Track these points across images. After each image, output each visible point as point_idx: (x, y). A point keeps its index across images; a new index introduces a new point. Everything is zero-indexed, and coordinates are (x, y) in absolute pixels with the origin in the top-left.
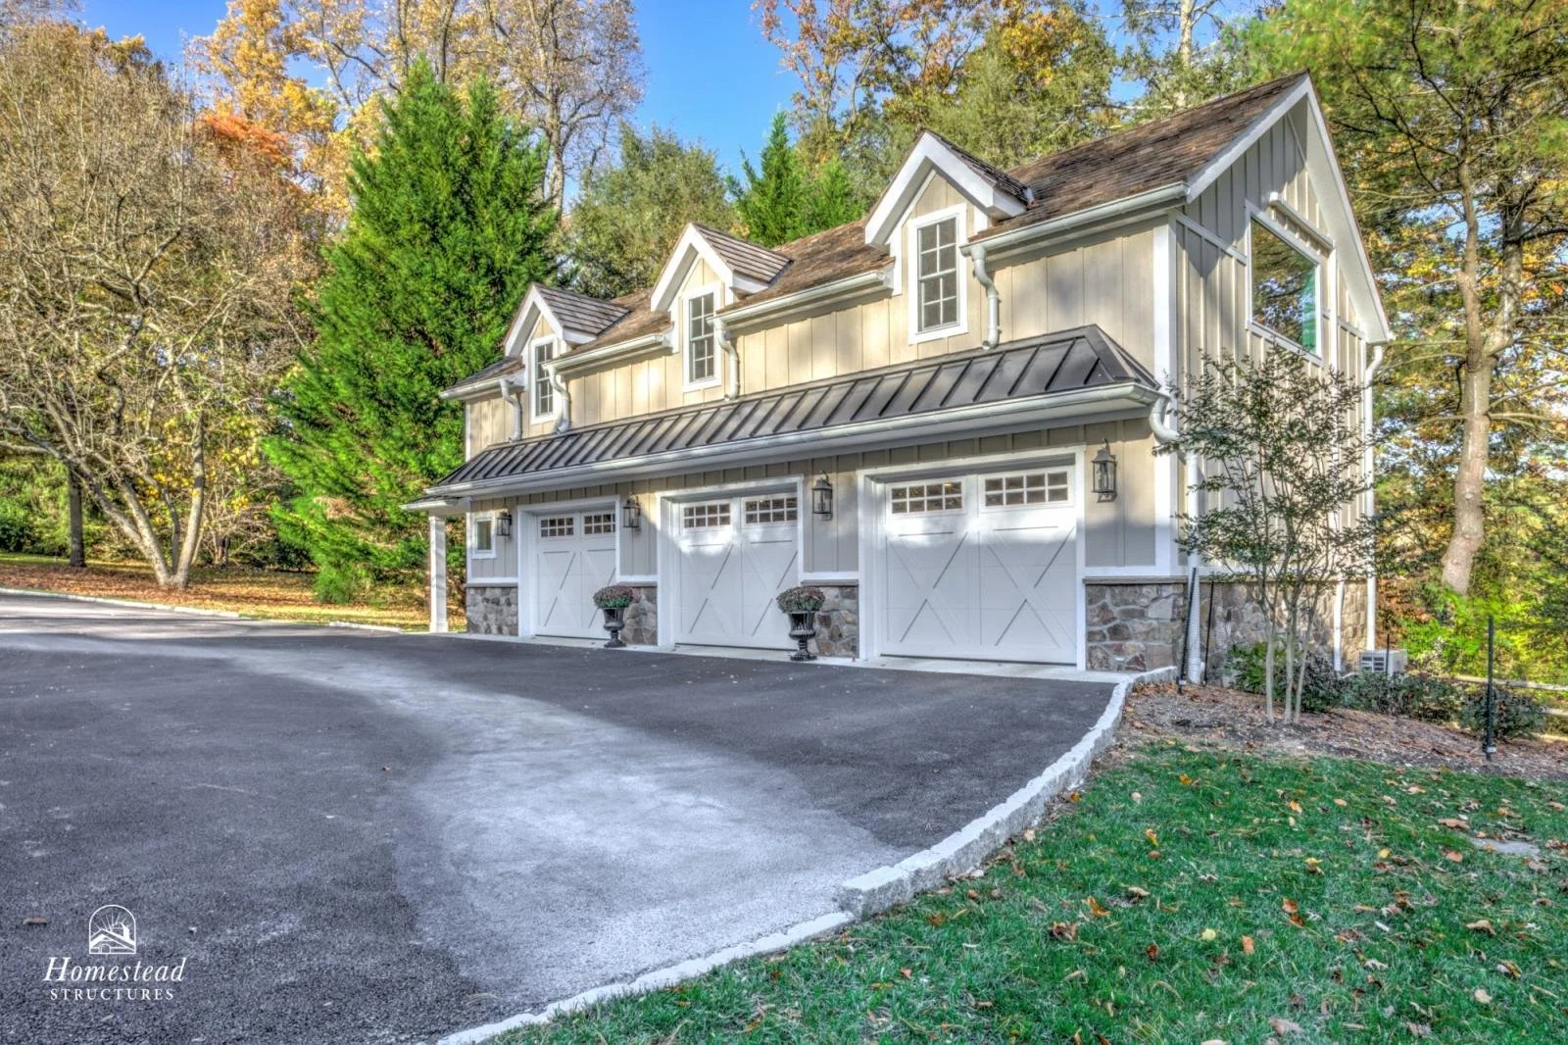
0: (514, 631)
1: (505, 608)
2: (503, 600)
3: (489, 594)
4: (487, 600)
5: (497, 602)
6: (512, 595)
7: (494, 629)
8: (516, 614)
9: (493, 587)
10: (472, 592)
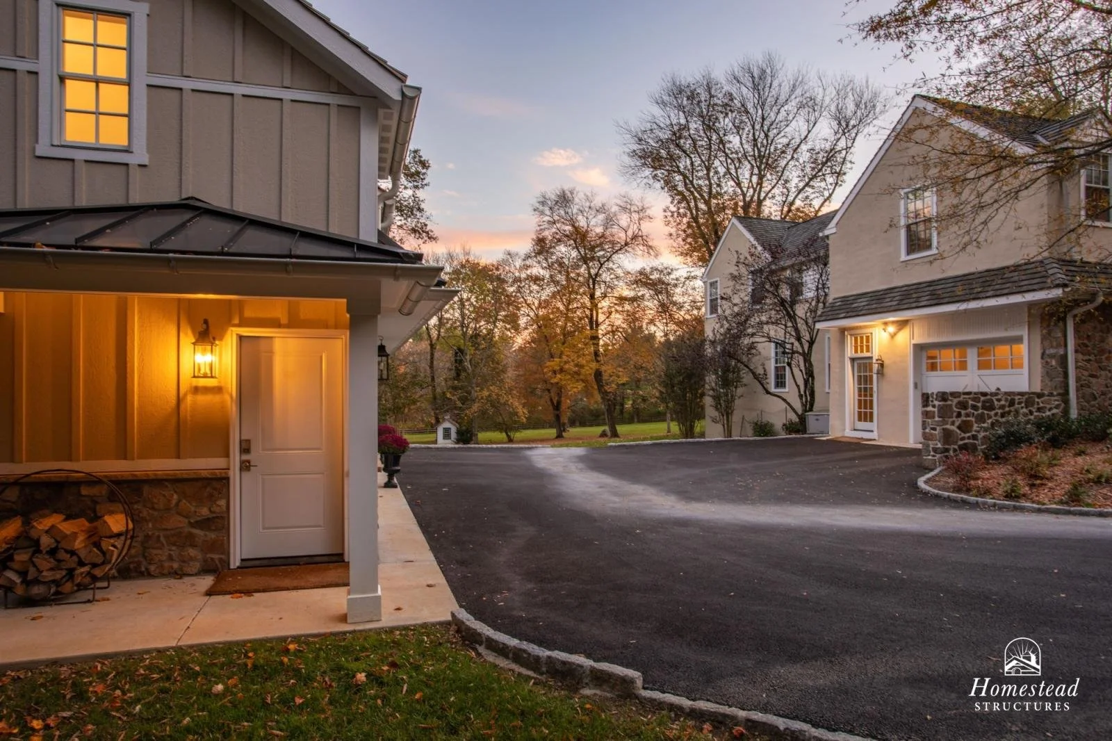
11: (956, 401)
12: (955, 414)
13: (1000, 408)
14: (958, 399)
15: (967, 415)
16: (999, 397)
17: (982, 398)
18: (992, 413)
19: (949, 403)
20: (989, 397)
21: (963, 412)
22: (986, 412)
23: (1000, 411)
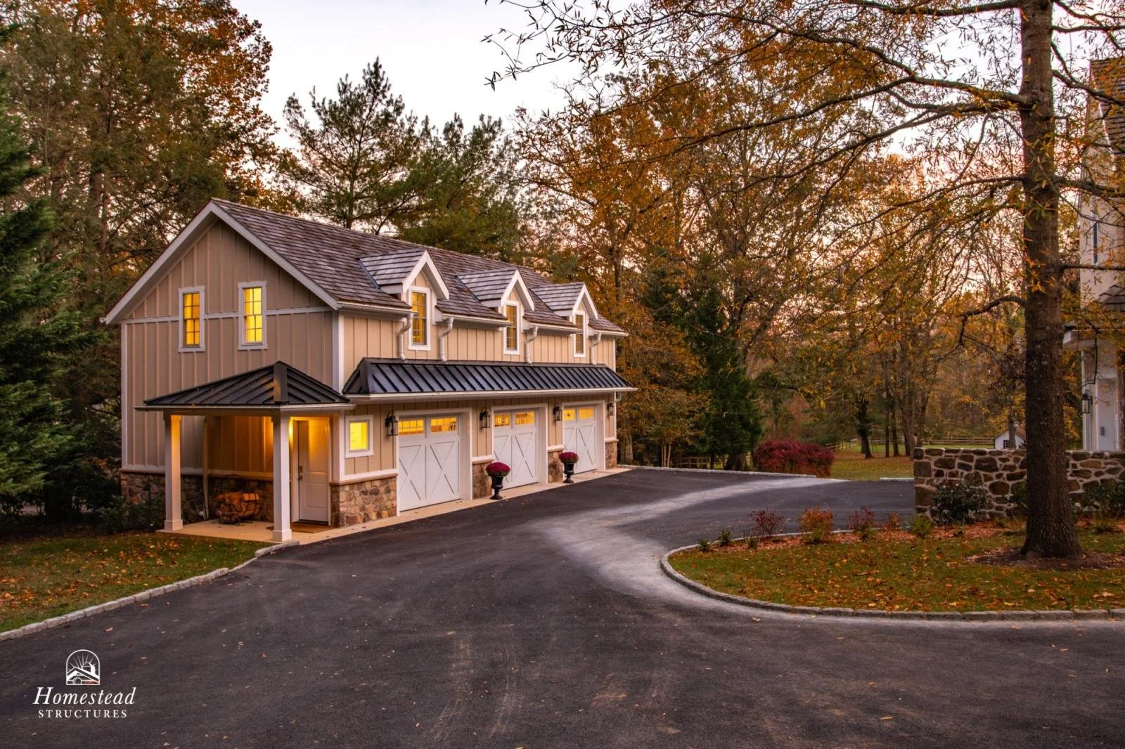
0: (392, 513)
1: (385, 497)
2: (382, 489)
3: (368, 486)
4: (365, 493)
5: (376, 492)
6: (391, 483)
7: (374, 516)
8: (395, 499)
9: (372, 480)
10: (347, 488)
11: (935, 459)
12: (933, 473)
13: (1005, 469)
14: (938, 457)
15: (952, 475)
16: (1004, 456)
17: (976, 457)
18: (994, 474)
19: (926, 460)
20: (988, 456)
21: (946, 471)
22: (982, 473)
23: (1005, 473)
